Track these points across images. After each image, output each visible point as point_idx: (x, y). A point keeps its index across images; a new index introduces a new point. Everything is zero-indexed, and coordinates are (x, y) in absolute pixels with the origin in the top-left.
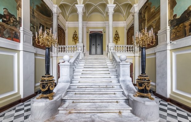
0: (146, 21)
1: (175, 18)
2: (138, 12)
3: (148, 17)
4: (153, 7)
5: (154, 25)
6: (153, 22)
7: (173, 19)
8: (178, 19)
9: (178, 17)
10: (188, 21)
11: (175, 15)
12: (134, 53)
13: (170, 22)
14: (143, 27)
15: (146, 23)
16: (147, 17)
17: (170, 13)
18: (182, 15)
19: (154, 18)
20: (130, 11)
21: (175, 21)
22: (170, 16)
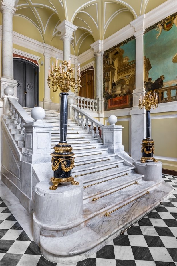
0: (116, 71)
1: (150, 81)
2: (103, 53)
3: (120, 68)
4: (126, 58)
5: (127, 80)
6: (126, 77)
7: (148, 81)
8: (153, 84)
9: (153, 81)
10: (161, 89)
11: (150, 79)
12: (98, 113)
13: (145, 84)
14: (110, 78)
15: (116, 74)
16: (117, 66)
17: (145, 75)
18: (156, 81)
19: (128, 72)
20: (91, 45)
21: (150, 85)
22: (146, 78)
